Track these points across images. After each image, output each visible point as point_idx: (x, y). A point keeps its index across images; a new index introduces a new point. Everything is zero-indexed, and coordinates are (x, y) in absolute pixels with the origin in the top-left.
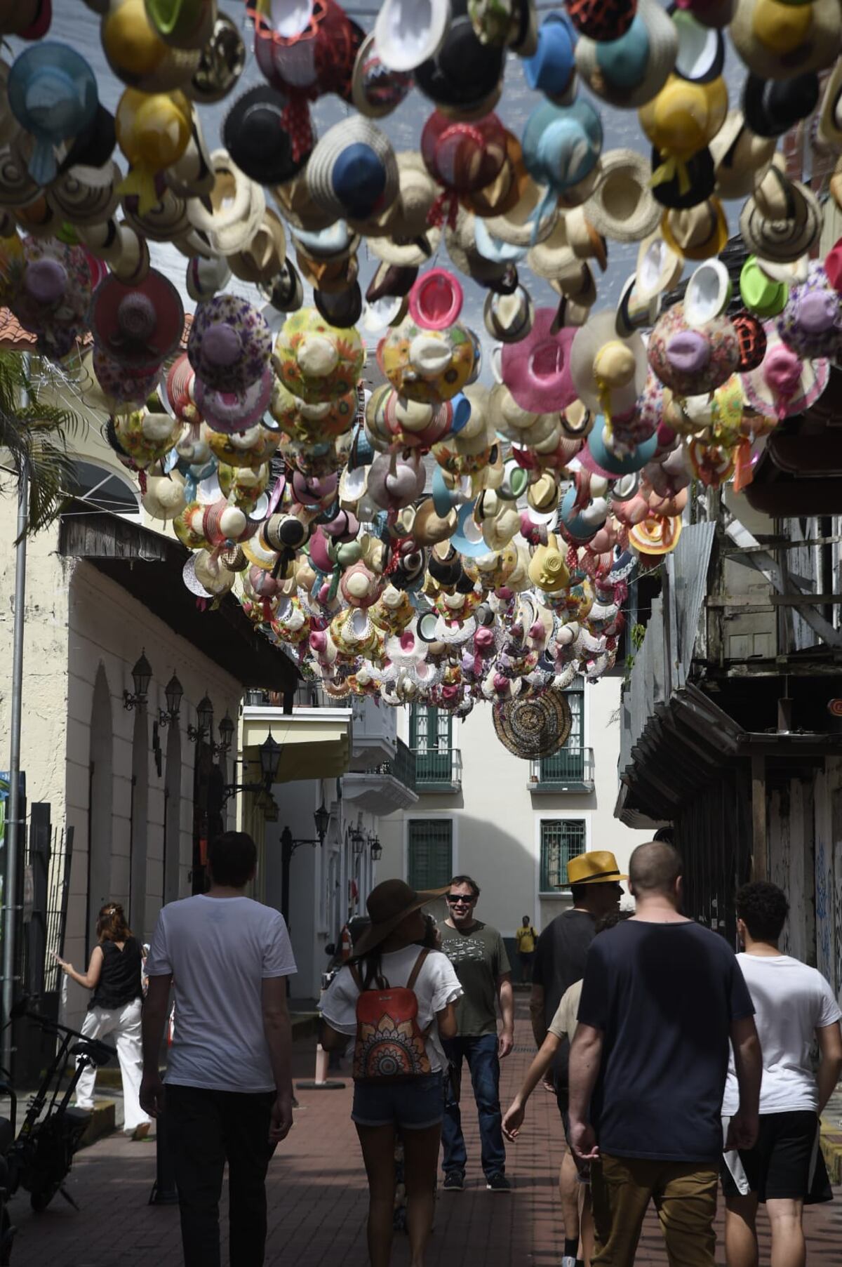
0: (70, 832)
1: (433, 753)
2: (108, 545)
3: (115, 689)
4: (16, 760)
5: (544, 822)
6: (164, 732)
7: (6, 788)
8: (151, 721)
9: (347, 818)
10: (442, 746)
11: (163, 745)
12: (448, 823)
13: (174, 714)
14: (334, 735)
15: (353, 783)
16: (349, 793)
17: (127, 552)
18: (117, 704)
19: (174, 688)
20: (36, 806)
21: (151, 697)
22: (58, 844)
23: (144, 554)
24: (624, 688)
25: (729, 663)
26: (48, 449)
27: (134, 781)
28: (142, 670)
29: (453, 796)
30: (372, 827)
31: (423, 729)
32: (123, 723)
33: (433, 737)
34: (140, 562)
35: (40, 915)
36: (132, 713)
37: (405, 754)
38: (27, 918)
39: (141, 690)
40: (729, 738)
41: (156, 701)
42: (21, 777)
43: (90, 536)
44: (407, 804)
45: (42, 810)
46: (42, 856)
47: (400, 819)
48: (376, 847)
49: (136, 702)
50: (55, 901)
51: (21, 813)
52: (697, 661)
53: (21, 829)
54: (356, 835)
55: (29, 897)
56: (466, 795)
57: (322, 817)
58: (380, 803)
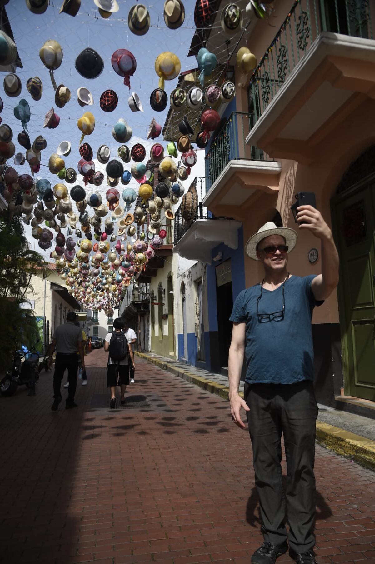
0: (52, 324)
1: (96, 319)
2: (57, 288)
3: (58, 307)
4: (44, 314)
5: (109, 327)
6: (64, 313)
7: (43, 318)
8: (63, 311)
9: (86, 326)
10: (97, 318)
11: (64, 315)
12: (98, 327)
13: (65, 311)
14: (85, 315)
15: (87, 322)
16: (87, 323)
17: (59, 289)
18: (58, 309)
19: (65, 308)
20: (47, 321)
21: (62, 308)
22: (50, 326)
23: (61, 289)
24: (119, 310)
25: (135, 302)
26: (47, 268)
27: (60, 319)
28: (61, 305)
29: (98, 324)
30: (89, 327)
31: (95, 316)
32: (59, 311)
33: (96, 317)
34: (61, 290)
35: (48, 334)
36: (60, 310)
37: (93, 319)
38: (46, 335)
39: (61, 307)
40: (135, 311)
41: (63, 309)
42: (45, 317)
43: (54, 287)
44: (93, 324)
45: (48, 321)
46: (48, 327)
47: (93, 326)
48: (90, 329)
49: (60, 309)
50: (50, 333)
51: (45, 321)
52: (131, 302)
53: (45, 323)
54: (88, 328)
55: (47, 332)
56: (100, 323)
57: (84, 326)
58: (90, 324)
